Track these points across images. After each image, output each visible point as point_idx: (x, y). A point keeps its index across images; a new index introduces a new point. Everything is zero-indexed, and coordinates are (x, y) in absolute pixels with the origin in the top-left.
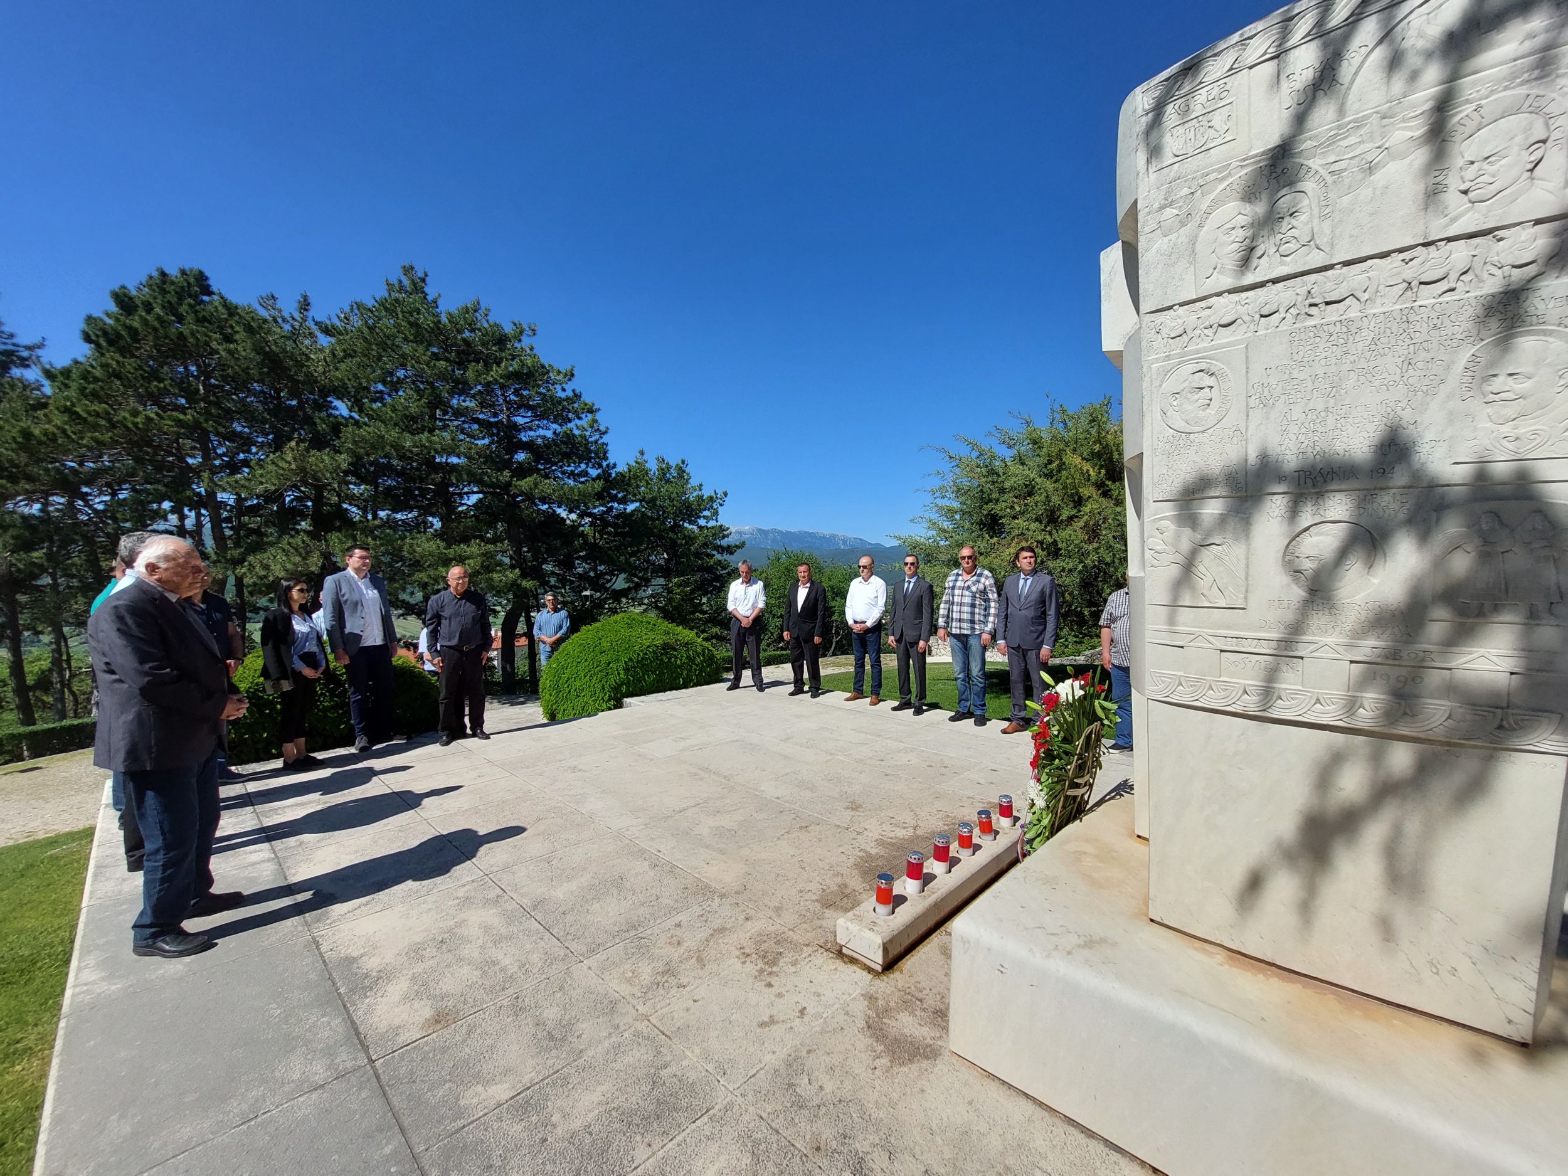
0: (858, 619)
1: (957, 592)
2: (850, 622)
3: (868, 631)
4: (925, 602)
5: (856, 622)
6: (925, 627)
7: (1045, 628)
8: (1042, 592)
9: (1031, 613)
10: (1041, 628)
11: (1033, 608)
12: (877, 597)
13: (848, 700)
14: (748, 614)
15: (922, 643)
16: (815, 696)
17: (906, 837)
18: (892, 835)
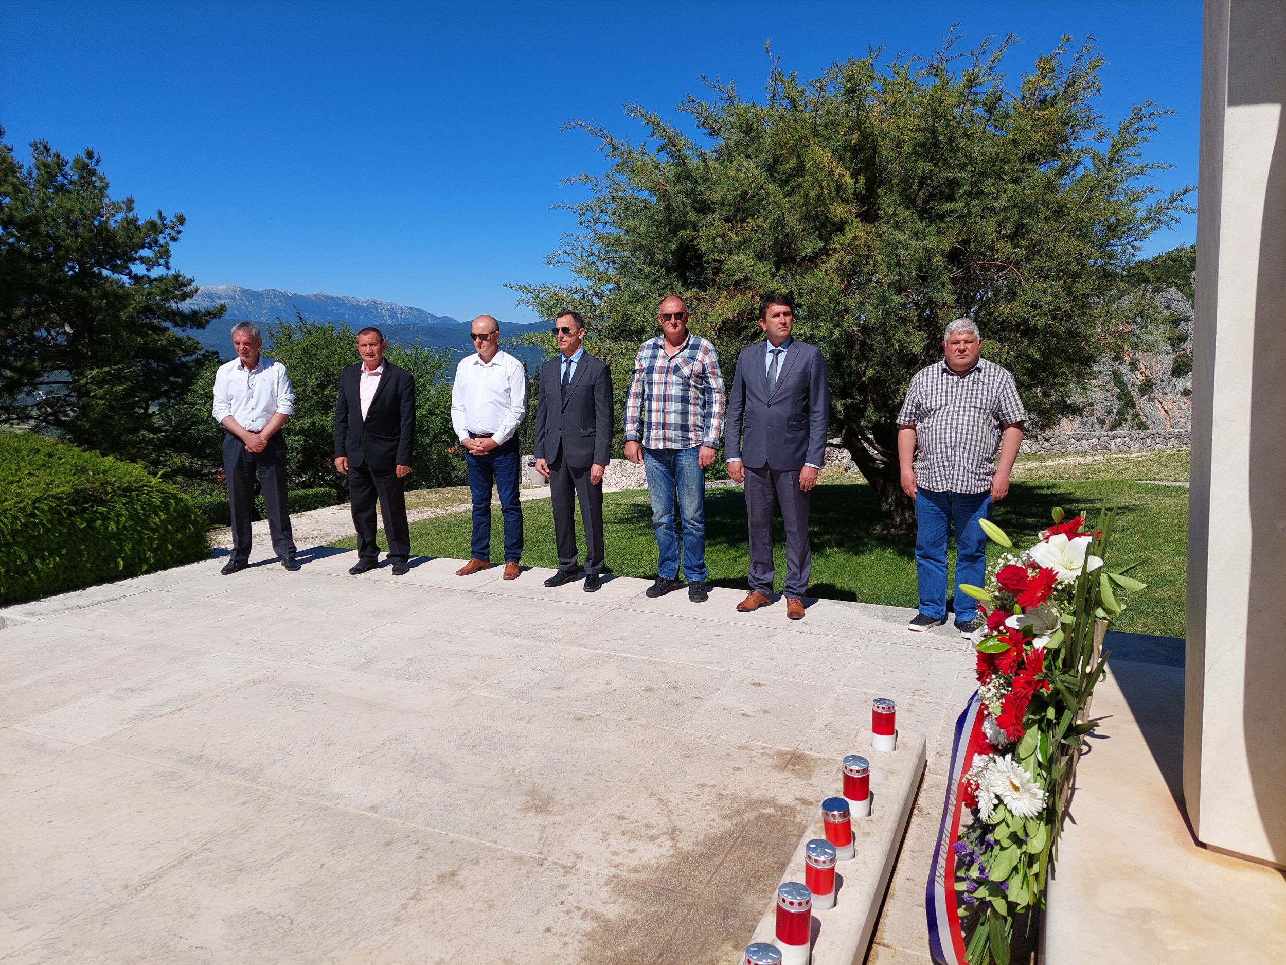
0: (478, 429)
1: (656, 377)
2: (463, 436)
3: (497, 451)
4: (599, 396)
5: (472, 435)
6: (600, 440)
7: (808, 434)
8: (805, 374)
9: (785, 410)
10: (801, 434)
11: (790, 401)
12: (508, 390)
13: (463, 572)
14: (257, 426)
15: (595, 468)
16: (400, 570)
17: (664, 862)
18: (634, 861)
